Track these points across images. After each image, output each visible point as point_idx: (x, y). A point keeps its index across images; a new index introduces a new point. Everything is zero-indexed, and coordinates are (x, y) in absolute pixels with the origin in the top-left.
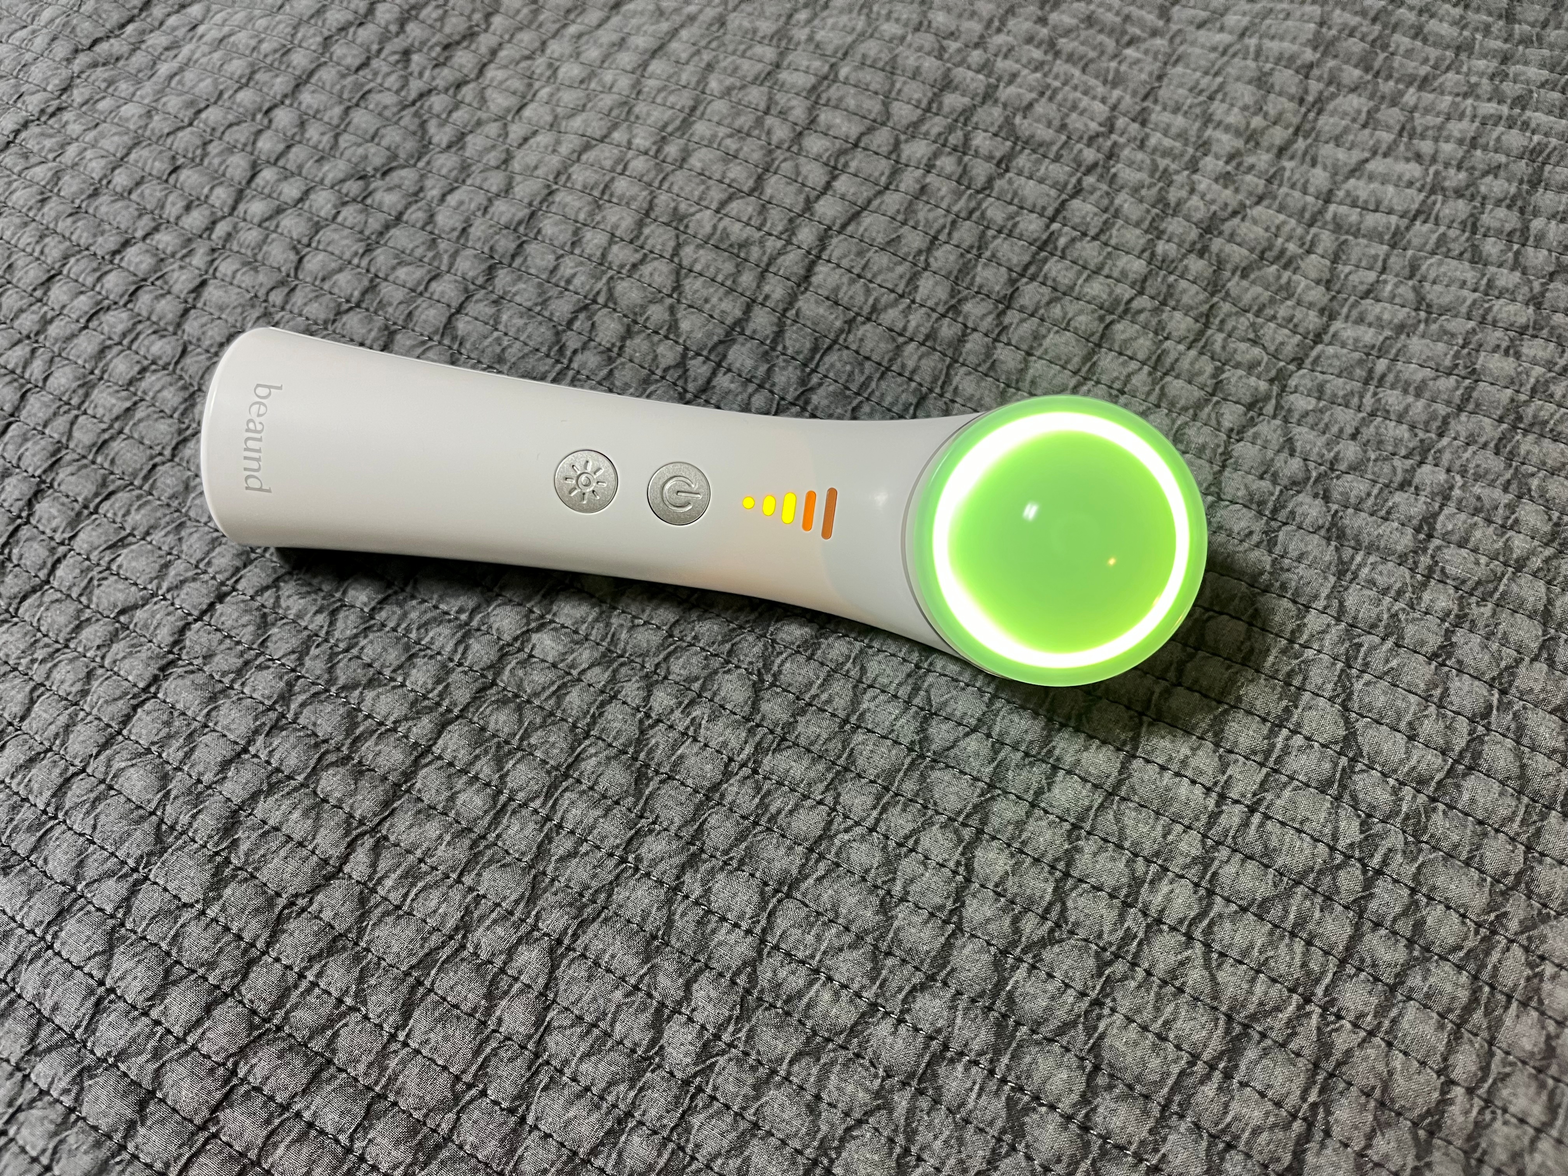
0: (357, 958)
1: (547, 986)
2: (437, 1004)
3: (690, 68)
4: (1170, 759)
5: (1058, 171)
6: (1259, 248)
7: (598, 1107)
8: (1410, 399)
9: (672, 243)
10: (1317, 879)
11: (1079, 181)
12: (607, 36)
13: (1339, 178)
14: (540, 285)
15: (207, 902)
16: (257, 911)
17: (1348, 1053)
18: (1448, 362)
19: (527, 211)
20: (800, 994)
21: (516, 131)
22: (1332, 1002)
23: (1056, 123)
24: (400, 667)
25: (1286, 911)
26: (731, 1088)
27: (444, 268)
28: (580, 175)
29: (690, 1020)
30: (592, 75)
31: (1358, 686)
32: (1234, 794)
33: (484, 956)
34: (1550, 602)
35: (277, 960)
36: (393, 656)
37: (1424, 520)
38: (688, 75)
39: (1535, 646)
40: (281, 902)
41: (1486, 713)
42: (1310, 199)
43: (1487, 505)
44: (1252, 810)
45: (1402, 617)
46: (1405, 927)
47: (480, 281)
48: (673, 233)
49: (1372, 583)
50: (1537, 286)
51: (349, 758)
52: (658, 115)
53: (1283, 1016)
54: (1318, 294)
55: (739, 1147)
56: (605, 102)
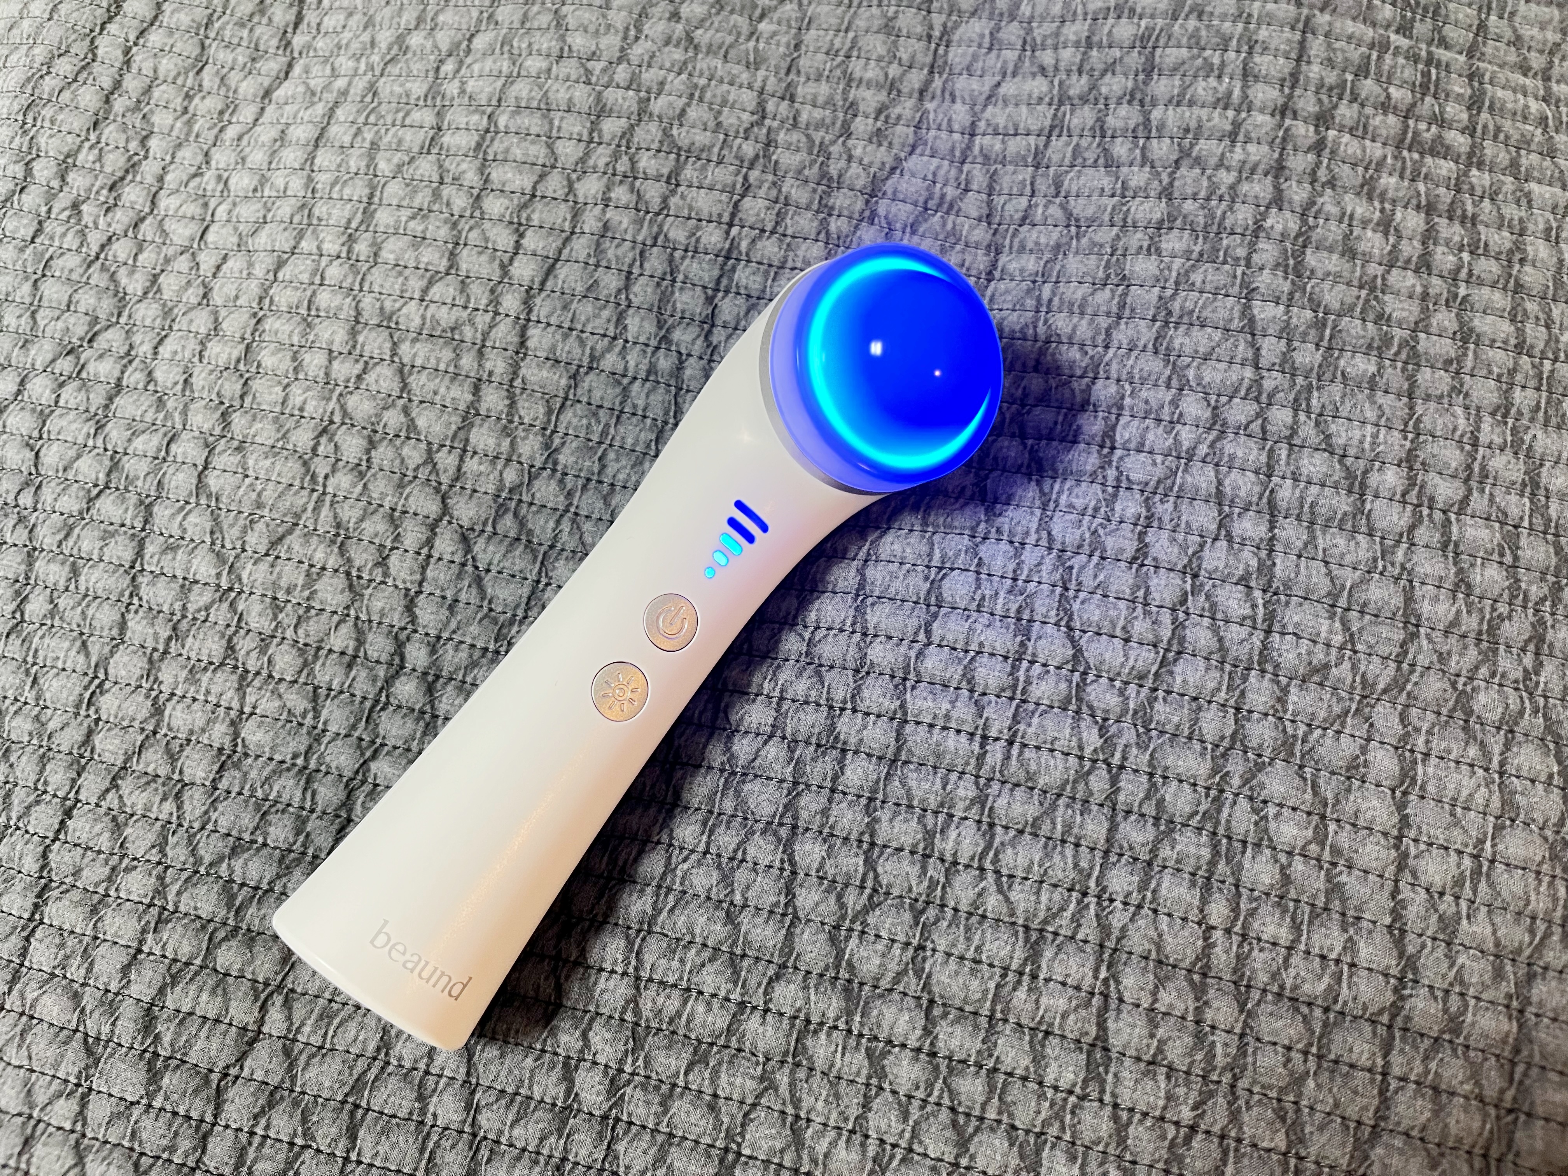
0: (296, 1103)
1: (468, 1074)
2: (377, 1120)
3: (355, 152)
4: (935, 717)
5: (723, 175)
6: (921, 200)
7: (536, 1162)
8: (1075, 320)
9: (388, 345)
10: (1074, 788)
11: (746, 178)
12: (266, 133)
13: (978, 108)
14: (276, 420)
15: (150, 1095)
16: (196, 1091)
17: (1124, 929)
18: (1101, 274)
19: (242, 347)
20: (679, 1014)
21: (207, 261)
22: (1104, 890)
23: (711, 124)
24: (256, 828)
25: (1054, 823)
26: (642, 1111)
27: (179, 426)
28: (283, 297)
29: (595, 1063)
30: (263, 180)
31: (1076, 606)
32: (993, 733)
33: (408, 1064)
34: (1220, 483)
35: (227, 1127)
36: (248, 820)
37: (1105, 435)
38: (356, 162)
39: (1213, 527)
40: (215, 1077)
41: (1184, 601)
42: (957, 136)
43: (1154, 405)
44: (1011, 743)
45: (1101, 531)
46: (1149, 809)
47: (217, 431)
48: (386, 333)
49: (1071, 506)
50: (1166, 179)
51: (237, 929)
52: (338, 213)
53: (1068, 914)
54: (981, 234)
55: (660, 1159)
56: (285, 209)
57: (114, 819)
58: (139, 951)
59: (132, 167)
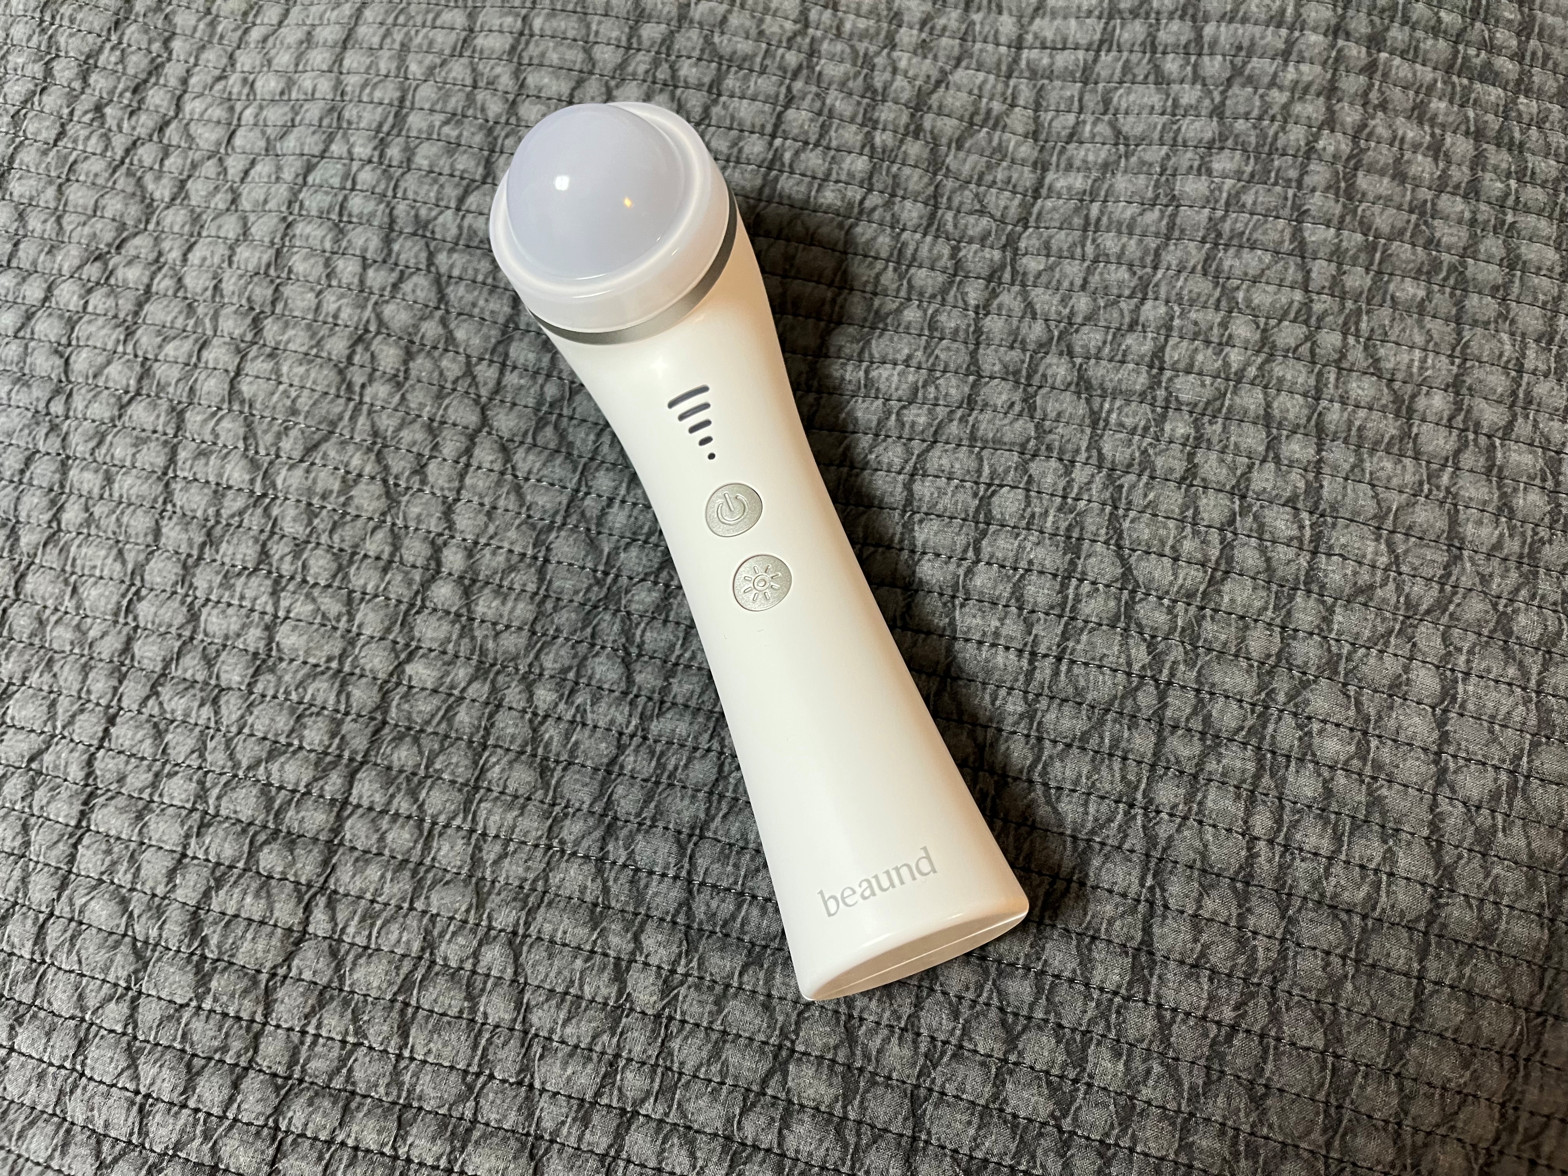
0: (346, 1003)
1: (516, 974)
2: (427, 1018)
3: (385, 54)
4: (984, 634)
5: (766, 84)
6: (967, 115)
7: (589, 1059)
8: (1124, 239)
9: (424, 255)
10: (1121, 704)
11: (789, 89)
12: (291, 35)
13: (1025, 20)
14: (309, 327)
16: (246, 991)
17: (1170, 839)
18: (1150, 194)
19: (271, 252)
21: (235, 165)
22: (1151, 801)
23: (753, 32)
25: (1102, 738)
27: (210, 332)
28: (313, 201)
29: (646, 964)
30: (290, 83)
31: (1126, 525)
32: (1042, 650)
33: (454, 965)
34: (1268, 405)
35: (278, 1026)
37: (1155, 355)
38: (385, 64)
39: (1261, 449)
40: (264, 976)
41: (1232, 522)
42: (1003, 49)
43: (1204, 326)
44: (1059, 659)
45: (1151, 451)
46: (1196, 724)
47: (249, 337)
48: (422, 242)
49: (1121, 425)
50: (1218, 99)
52: (370, 116)
53: (1115, 825)
54: (1026, 150)
56: (313, 112)
57: (156, 725)
58: (184, 855)
59: (155, 69)
